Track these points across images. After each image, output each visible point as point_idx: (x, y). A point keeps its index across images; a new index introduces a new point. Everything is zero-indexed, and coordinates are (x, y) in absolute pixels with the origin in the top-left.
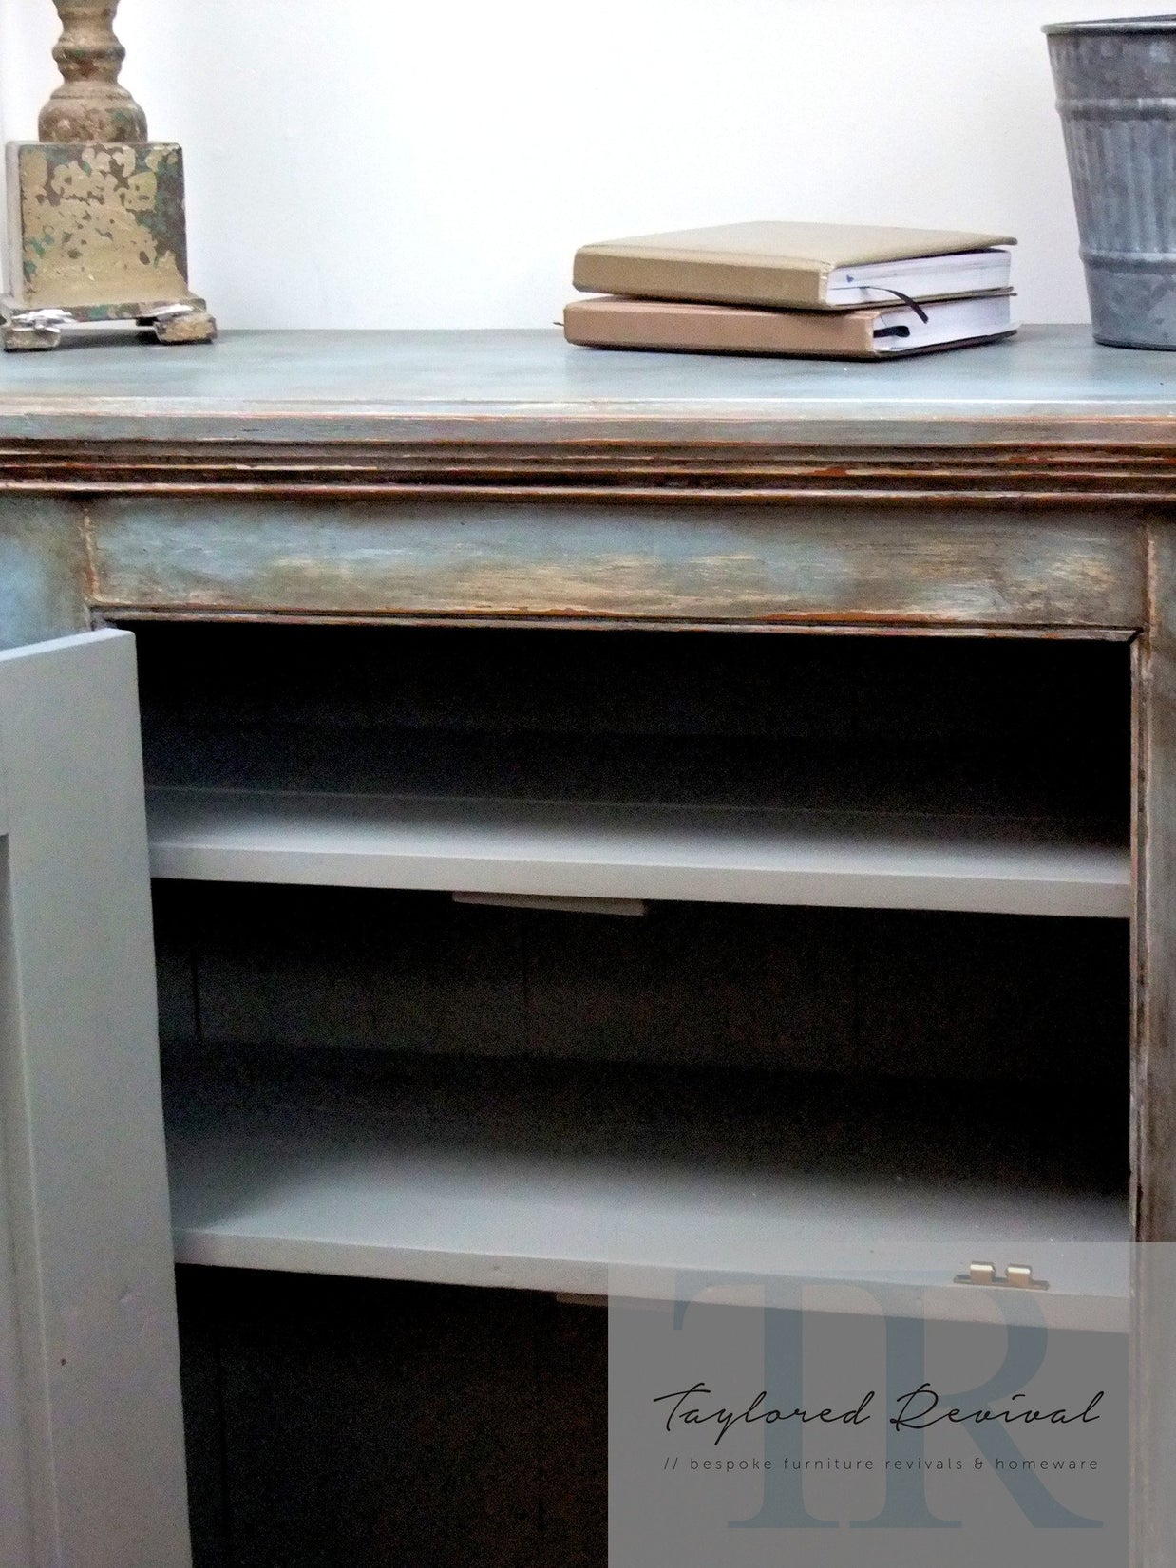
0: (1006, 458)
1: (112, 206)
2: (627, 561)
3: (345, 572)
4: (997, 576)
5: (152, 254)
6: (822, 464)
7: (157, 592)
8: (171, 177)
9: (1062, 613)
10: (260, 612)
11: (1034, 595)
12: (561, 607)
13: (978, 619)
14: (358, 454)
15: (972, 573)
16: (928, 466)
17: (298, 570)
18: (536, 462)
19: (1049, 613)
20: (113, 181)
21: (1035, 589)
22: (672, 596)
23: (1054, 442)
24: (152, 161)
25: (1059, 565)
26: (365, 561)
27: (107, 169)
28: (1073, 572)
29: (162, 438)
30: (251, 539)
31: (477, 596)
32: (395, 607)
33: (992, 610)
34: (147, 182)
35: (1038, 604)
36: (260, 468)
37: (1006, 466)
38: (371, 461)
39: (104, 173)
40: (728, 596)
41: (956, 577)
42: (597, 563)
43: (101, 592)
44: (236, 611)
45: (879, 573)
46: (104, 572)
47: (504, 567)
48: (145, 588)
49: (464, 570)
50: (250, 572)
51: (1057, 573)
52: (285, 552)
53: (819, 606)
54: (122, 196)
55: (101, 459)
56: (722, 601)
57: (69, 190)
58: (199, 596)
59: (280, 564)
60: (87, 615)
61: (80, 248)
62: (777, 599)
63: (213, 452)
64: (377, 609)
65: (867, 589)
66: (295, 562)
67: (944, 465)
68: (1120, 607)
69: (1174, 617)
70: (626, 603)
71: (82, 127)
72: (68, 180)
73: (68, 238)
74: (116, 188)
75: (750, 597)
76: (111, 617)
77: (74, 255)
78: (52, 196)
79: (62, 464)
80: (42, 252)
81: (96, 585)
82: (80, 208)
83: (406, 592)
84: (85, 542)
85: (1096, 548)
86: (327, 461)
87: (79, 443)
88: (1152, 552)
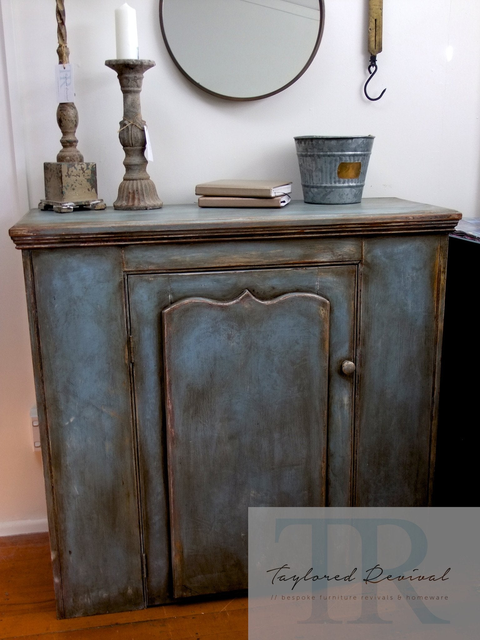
0: (338, 226)
1: (82, 178)
2: (253, 253)
3: (188, 259)
4: (332, 252)
5: (90, 189)
6: (299, 229)
7: (140, 267)
8: (94, 172)
9: (345, 258)
10: (166, 270)
11: (340, 255)
12: (238, 264)
13: (328, 261)
14: (194, 232)
15: (327, 251)
16: (321, 229)
17: (177, 259)
18: (236, 232)
19: (343, 258)
20: (82, 171)
21: (340, 254)
22: (263, 260)
23: (349, 223)
24: (90, 167)
25: (345, 248)
26: (193, 257)
27: (81, 169)
28: (348, 250)
29: (146, 231)
30: (165, 253)
31: (219, 263)
32: (200, 266)
33: (331, 259)
34: (89, 172)
35: (341, 257)
36: (170, 236)
37: (337, 228)
38: (197, 234)
39: (80, 170)
40: (276, 259)
41: (324, 252)
42: (247, 254)
43: (126, 268)
44: (161, 270)
45: (308, 252)
46: (127, 263)
47: (226, 256)
48: (138, 266)
49: (216, 257)
50: (164, 261)
51: (345, 250)
52: (174, 256)
53: (296, 260)
54: (84, 175)
55: (130, 236)
56: (274, 260)
57: (72, 174)
58: (151, 267)
59: (172, 258)
60: (122, 274)
61: (75, 188)
62: (286, 259)
63: (159, 233)
64: (195, 267)
65: (306, 256)
66: (175, 258)
67: (324, 229)
68: (357, 256)
69: (368, 258)
70: (253, 262)
71: (73, 159)
72: (72, 172)
73: (72, 185)
74: (83, 173)
75: (281, 259)
76: (128, 274)
77: (74, 189)
78: (68, 175)
79: (120, 238)
80: (66, 189)
81: (125, 266)
82: (74, 178)
83: (202, 263)
84: (122, 256)
85: (353, 244)
86: (187, 234)
87: (125, 233)
88: (363, 245)
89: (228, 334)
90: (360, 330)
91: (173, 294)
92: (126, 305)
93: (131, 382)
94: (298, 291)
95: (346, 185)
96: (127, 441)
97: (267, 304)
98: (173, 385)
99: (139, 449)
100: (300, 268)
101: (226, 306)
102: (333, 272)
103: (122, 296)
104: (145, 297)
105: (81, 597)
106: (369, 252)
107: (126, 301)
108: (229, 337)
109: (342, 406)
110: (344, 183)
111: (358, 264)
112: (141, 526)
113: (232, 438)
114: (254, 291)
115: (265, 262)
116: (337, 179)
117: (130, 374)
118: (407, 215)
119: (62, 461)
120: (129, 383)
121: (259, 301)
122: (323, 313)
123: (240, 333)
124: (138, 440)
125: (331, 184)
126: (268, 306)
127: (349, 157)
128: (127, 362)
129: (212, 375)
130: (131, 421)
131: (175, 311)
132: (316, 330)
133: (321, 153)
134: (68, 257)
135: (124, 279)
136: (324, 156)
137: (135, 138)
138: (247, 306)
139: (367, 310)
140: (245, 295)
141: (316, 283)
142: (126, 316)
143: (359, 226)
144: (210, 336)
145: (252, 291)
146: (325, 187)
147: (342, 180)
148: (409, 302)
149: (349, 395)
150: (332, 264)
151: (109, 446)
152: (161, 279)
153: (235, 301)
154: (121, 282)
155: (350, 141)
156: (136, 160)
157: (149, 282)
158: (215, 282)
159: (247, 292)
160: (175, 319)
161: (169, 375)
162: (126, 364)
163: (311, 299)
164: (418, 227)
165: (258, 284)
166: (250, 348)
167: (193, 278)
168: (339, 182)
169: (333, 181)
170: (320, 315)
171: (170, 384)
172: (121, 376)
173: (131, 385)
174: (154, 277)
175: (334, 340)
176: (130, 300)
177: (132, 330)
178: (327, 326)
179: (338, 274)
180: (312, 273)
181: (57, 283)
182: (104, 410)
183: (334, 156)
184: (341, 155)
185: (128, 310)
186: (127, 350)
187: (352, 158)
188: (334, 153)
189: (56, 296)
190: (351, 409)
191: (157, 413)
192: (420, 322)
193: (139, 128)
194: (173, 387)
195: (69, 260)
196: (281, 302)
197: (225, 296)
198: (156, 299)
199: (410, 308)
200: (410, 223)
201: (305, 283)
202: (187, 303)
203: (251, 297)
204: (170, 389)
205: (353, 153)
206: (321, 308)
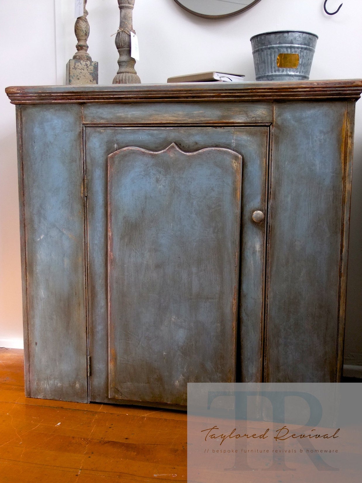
0: (249, 91)
1: (85, 71)
2: (180, 113)
3: (129, 116)
4: (246, 114)
5: (92, 81)
6: (217, 93)
7: (94, 121)
8: (96, 67)
9: (258, 120)
10: (113, 124)
11: (253, 117)
12: (168, 122)
13: (243, 122)
14: (133, 93)
15: (242, 114)
16: (235, 93)
17: (121, 116)
18: (165, 94)
19: (256, 120)
21: (253, 116)
22: (188, 119)
23: (258, 87)
24: (93, 64)
25: (258, 112)
26: (133, 114)
28: (260, 113)
29: (97, 91)
30: (112, 111)
31: (153, 120)
32: (138, 122)
33: (246, 120)
34: (92, 68)
35: (254, 119)
36: (115, 96)
37: (249, 92)
38: (135, 95)
39: (84, 65)
40: (198, 119)
41: (240, 114)
42: (175, 113)
43: (85, 121)
44: (109, 124)
45: (226, 114)
46: (85, 118)
47: (159, 114)
48: (92, 120)
49: (151, 115)
50: (112, 117)
51: (257, 113)
52: (119, 113)
53: (215, 120)
54: (87, 70)
55: (86, 95)
56: (197, 120)
57: (78, 68)
58: (102, 121)
59: (118, 115)
60: (82, 126)
61: (80, 78)
62: (207, 119)
63: (106, 93)
64: (135, 123)
65: (224, 117)
66: (120, 114)
67: (238, 93)
68: (268, 119)
69: (278, 120)
70: (180, 120)
71: (81, 58)
72: (78, 66)
73: (77, 76)
74: (86, 68)
75: (202, 119)
76: (86, 126)
77: (78, 79)
78: (75, 68)
79: (79, 97)
80: (73, 78)
81: (83, 120)
82: (80, 71)
83: (140, 120)
84: (82, 112)
85: (265, 108)
86: (127, 95)
87: (82, 92)
88: (274, 109)
89: (156, 178)
90: (271, 185)
91: (118, 144)
92: (83, 150)
93: (84, 212)
94: (217, 146)
95: (285, 73)
96: (80, 259)
97: (189, 155)
98: (112, 216)
99: (88, 268)
100: (219, 128)
101: (156, 155)
102: (247, 132)
103: (80, 143)
104: (97, 145)
105: (42, 382)
106: (279, 115)
107: (83, 147)
108: (158, 181)
109: (254, 252)
110: (283, 71)
111: (269, 126)
112: (88, 332)
113: (158, 266)
114: (180, 144)
115: (189, 121)
116: (277, 68)
117: (84, 206)
118: (312, 81)
119: (34, 269)
120: (83, 213)
121: (182, 152)
122: (236, 165)
123: (166, 178)
124: (88, 260)
125: (272, 73)
126: (189, 156)
127: (286, 48)
128: (82, 195)
129: (143, 211)
130: (84, 244)
131: (116, 156)
132: (229, 180)
133: (264, 47)
134: (45, 111)
135: (83, 130)
136: (266, 49)
137: (124, 41)
138: (172, 155)
139: (278, 167)
140: (171, 146)
141: (233, 141)
142: (83, 159)
143: (268, 91)
144: (143, 178)
145: (179, 145)
146: (268, 76)
147: (281, 69)
148: (317, 162)
149: (261, 242)
150: (246, 125)
151: (67, 261)
152: (109, 131)
153: (162, 151)
154: (80, 132)
155: (286, 35)
156: (125, 58)
157: (100, 133)
158: (149, 136)
159: (173, 144)
160: (116, 162)
161: (110, 207)
162: (81, 197)
163: (225, 152)
164: (323, 93)
165: (184, 139)
166: (174, 191)
167: (134, 132)
168: (279, 71)
169: (273, 70)
170: (233, 168)
171: (111, 215)
172: (78, 207)
173: (84, 215)
174: (104, 130)
175: (247, 192)
176: (86, 146)
177: (87, 170)
178: (239, 177)
179: (251, 134)
180: (229, 131)
181: (37, 130)
182: (65, 232)
183: (273, 48)
184: (279, 47)
185: (84, 154)
186: (82, 186)
187: (289, 50)
188: (273, 45)
189: (35, 140)
190: (262, 257)
191: (103, 240)
192: (328, 182)
193: (127, 34)
194: (113, 218)
195: (45, 113)
196: (199, 154)
197: (157, 148)
198: (105, 147)
199: (318, 168)
200: (315, 89)
201: (223, 141)
202: (125, 150)
203: (176, 148)
204: (111, 219)
205: (289, 45)
206: (234, 161)
